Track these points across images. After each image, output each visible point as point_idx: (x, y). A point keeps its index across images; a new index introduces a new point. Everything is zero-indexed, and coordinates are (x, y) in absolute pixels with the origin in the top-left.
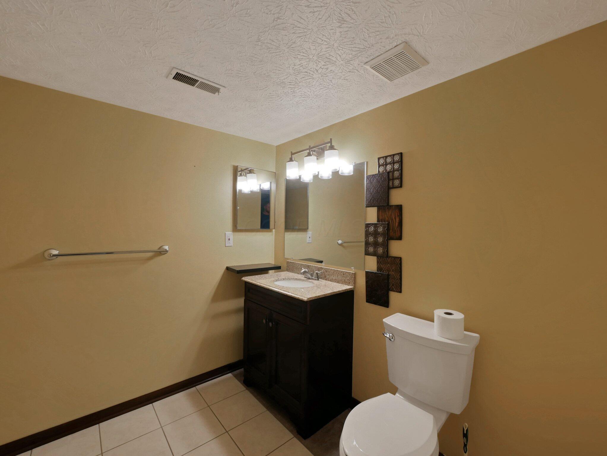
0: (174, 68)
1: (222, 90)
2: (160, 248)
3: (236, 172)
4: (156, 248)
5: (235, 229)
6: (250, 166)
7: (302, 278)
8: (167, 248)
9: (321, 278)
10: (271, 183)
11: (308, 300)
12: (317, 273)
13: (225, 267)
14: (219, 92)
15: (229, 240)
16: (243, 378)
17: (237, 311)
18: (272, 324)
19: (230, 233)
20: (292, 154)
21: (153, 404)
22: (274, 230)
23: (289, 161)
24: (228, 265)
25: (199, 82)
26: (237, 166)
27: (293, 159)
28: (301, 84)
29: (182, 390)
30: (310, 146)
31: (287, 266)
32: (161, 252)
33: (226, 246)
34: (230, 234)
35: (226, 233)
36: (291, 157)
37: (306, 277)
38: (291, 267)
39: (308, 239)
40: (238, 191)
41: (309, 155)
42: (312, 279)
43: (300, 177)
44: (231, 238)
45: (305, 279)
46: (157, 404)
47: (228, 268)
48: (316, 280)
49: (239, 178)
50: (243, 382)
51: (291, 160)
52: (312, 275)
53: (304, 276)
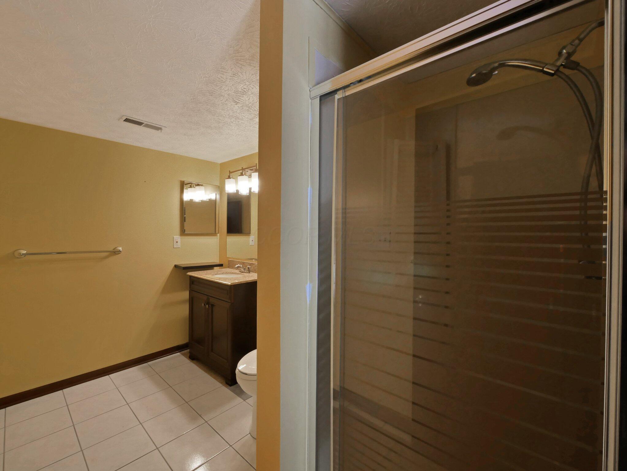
0: (123, 116)
1: (163, 128)
2: (114, 249)
3: (183, 186)
4: (111, 249)
5: (183, 232)
6: (194, 181)
7: (238, 272)
8: (120, 249)
9: (252, 272)
10: (216, 194)
11: (232, 284)
12: (248, 268)
13: (173, 265)
14: (161, 130)
15: (177, 242)
16: (189, 355)
17: (183, 302)
18: (209, 306)
19: (178, 236)
20: (230, 172)
21: (109, 375)
22: (218, 234)
23: (227, 179)
24: (176, 264)
25: (144, 124)
26: (184, 181)
27: (231, 177)
28: (223, 128)
29: (134, 365)
30: (242, 168)
31: (228, 264)
32: (115, 252)
33: (174, 247)
34: (177, 238)
35: (174, 237)
36: (229, 175)
37: (240, 271)
38: (231, 264)
39: (251, 242)
40: (184, 202)
41: (242, 174)
42: (245, 272)
43: (238, 191)
44: (179, 240)
45: (239, 272)
46: (112, 376)
47: (176, 266)
48: (247, 273)
49: (185, 191)
50: (188, 357)
51: (229, 177)
52: (245, 269)
53: (239, 271)
